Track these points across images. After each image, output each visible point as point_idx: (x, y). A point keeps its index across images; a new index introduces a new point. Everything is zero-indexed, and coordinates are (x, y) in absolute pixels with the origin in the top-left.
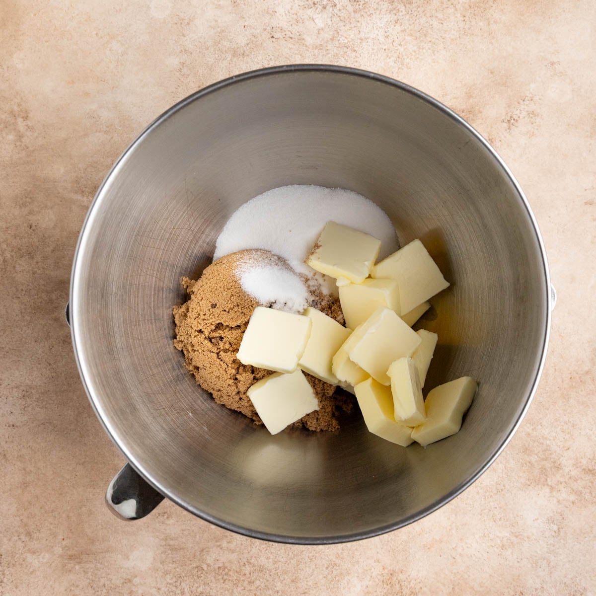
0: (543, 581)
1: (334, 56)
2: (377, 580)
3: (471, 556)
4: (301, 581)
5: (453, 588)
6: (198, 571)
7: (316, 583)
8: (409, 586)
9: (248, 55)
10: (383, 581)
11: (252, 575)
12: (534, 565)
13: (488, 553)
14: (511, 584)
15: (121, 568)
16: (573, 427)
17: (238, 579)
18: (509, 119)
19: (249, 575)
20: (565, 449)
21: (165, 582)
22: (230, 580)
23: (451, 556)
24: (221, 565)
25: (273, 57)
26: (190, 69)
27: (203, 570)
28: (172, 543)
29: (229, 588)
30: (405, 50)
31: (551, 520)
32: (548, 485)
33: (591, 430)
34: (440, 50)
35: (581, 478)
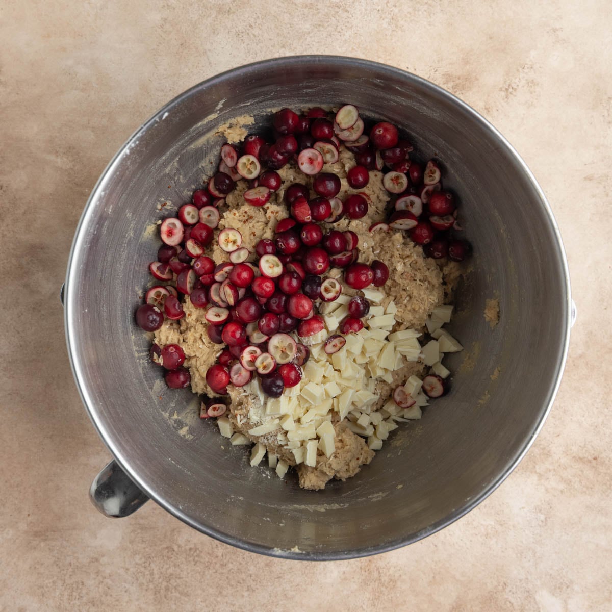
0: (528, 572)
1: (325, 15)
2: (354, 566)
3: (454, 544)
4: (275, 565)
5: (434, 577)
6: (168, 552)
7: (291, 568)
8: (388, 574)
9: (234, 13)
10: (361, 568)
11: (224, 557)
12: (519, 555)
13: (471, 541)
14: (495, 574)
15: (88, 547)
16: (565, 412)
17: (210, 561)
18: (507, 87)
19: (222, 558)
20: (555, 435)
21: (134, 562)
22: (201, 562)
23: (433, 544)
24: (192, 546)
25: (260, 16)
26: (172, 26)
27: (174, 551)
28: (141, 521)
29: (200, 570)
30: (399, 11)
31: (538, 510)
32: (536, 472)
33: (583, 417)
34: (437, 12)
35: (572, 467)
